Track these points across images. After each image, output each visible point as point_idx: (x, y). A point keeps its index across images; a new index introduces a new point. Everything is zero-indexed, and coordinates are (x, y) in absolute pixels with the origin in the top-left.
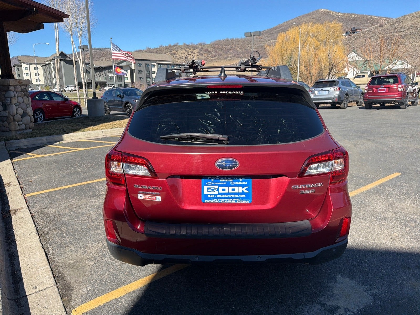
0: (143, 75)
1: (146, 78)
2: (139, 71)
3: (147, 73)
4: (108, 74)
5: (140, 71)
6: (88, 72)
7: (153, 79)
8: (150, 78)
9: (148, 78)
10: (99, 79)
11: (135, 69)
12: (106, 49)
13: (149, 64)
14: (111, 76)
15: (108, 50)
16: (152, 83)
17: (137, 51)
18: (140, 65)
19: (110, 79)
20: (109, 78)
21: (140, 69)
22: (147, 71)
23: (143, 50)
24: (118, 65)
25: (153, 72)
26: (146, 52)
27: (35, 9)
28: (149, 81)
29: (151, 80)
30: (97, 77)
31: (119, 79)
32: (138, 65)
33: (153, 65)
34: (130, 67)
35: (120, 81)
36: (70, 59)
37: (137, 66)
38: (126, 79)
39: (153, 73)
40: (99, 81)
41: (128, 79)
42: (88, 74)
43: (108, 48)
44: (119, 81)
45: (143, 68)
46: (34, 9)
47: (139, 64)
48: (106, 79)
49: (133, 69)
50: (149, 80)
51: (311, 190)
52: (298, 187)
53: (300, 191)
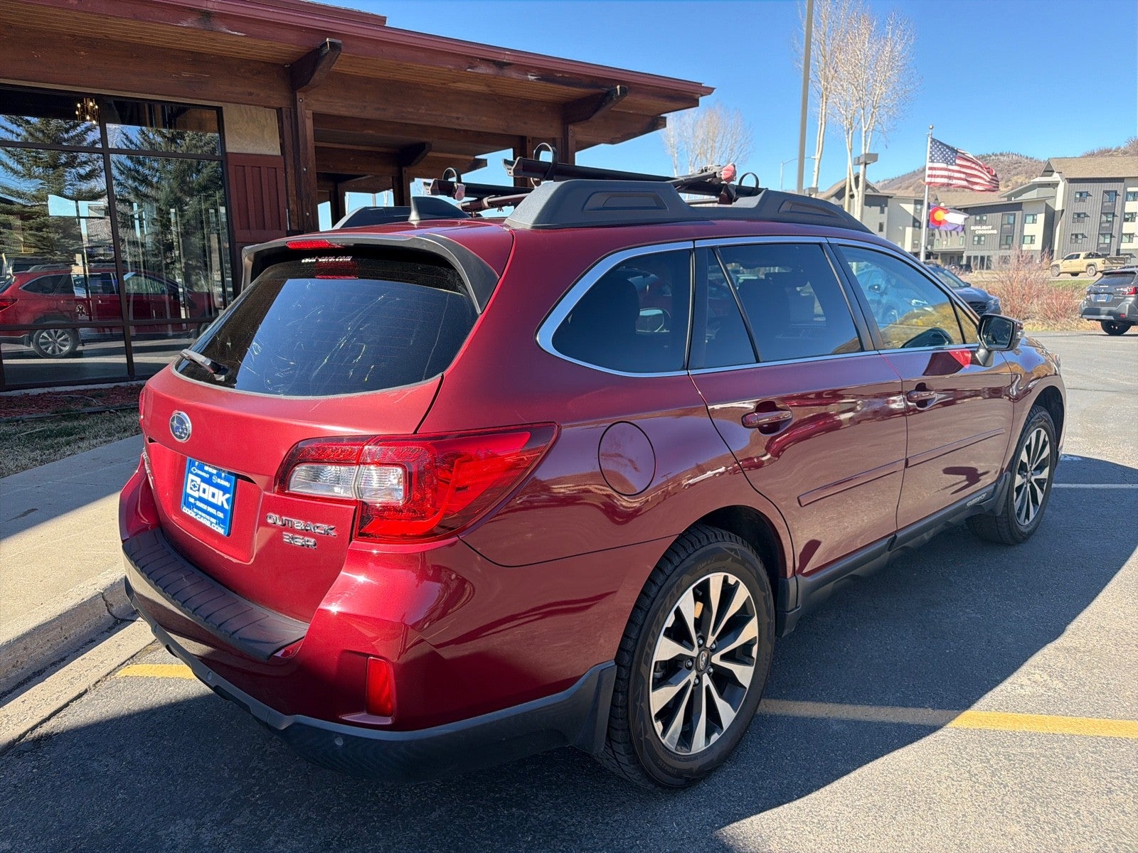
0: (1090, 227)
1: (1099, 234)
2: (1076, 216)
3: (1104, 218)
4: (972, 228)
5: (1079, 215)
6: (917, 224)
7: (1124, 237)
8: (1111, 234)
9: (1104, 235)
10: (945, 243)
11: (1063, 211)
12: (996, 155)
13: (1116, 192)
14: (980, 232)
15: (1002, 158)
16: (1118, 251)
17: (1092, 155)
18: (1083, 195)
19: (976, 243)
20: (974, 240)
21: (1081, 208)
22: (1106, 214)
23: (1114, 149)
24: (1011, 200)
25: (1127, 217)
26: (1125, 153)
27: (620, 88)
28: (1106, 246)
29: (1115, 240)
30: (939, 238)
31: (1004, 242)
32: (1078, 196)
33: (1130, 193)
34: (1047, 204)
35: (1008, 247)
36: (874, 192)
37: (1073, 198)
38: (1028, 240)
39: (1126, 220)
40: (944, 248)
41: (1032, 241)
42: (917, 229)
43: (1001, 154)
44: (1003, 247)
45: (1093, 206)
46: (618, 87)
47: (1081, 194)
48: (965, 242)
49: (1056, 209)
50: (1108, 241)
51: (306, 539)
52: (278, 521)
53: (284, 533)
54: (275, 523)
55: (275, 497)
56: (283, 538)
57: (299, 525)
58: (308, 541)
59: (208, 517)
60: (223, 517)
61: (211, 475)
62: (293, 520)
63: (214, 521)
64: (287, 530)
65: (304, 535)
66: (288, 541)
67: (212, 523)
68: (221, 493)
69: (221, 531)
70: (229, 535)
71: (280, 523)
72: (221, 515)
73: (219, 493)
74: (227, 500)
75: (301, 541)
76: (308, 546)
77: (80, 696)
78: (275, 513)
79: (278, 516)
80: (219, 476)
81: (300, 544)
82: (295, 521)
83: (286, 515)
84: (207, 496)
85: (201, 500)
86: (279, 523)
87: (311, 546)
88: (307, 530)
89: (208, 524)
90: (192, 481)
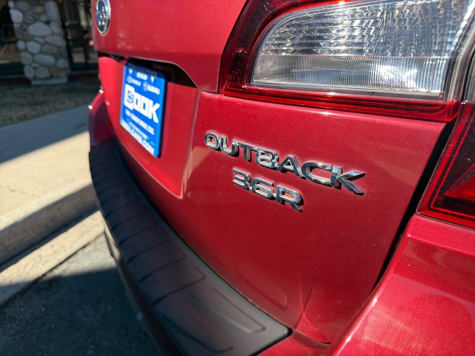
51: (282, 187)
52: (225, 146)
53: (235, 169)
54: (219, 149)
55: (220, 101)
56: (232, 177)
57: (270, 158)
58: (283, 193)
59: (141, 132)
60: (153, 133)
61: (142, 81)
62: (256, 148)
63: (145, 137)
64: (241, 165)
65: (277, 180)
66: (242, 184)
67: (143, 139)
68: (151, 102)
69: (151, 150)
70: (159, 156)
71: (229, 151)
72: (151, 130)
73: (149, 102)
74: (157, 111)
75: (269, 189)
76: (283, 201)
77: (84, 247)
78: (221, 131)
79: (224, 137)
80: (149, 82)
81: (266, 195)
82: (259, 149)
83: (240, 136)
84: (139, 108)
85: (135, 112)
86: (227, 150)
87: (292, 204)
88: (285, 171)
89: (139, 139)
90: (129, 92)
